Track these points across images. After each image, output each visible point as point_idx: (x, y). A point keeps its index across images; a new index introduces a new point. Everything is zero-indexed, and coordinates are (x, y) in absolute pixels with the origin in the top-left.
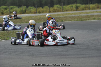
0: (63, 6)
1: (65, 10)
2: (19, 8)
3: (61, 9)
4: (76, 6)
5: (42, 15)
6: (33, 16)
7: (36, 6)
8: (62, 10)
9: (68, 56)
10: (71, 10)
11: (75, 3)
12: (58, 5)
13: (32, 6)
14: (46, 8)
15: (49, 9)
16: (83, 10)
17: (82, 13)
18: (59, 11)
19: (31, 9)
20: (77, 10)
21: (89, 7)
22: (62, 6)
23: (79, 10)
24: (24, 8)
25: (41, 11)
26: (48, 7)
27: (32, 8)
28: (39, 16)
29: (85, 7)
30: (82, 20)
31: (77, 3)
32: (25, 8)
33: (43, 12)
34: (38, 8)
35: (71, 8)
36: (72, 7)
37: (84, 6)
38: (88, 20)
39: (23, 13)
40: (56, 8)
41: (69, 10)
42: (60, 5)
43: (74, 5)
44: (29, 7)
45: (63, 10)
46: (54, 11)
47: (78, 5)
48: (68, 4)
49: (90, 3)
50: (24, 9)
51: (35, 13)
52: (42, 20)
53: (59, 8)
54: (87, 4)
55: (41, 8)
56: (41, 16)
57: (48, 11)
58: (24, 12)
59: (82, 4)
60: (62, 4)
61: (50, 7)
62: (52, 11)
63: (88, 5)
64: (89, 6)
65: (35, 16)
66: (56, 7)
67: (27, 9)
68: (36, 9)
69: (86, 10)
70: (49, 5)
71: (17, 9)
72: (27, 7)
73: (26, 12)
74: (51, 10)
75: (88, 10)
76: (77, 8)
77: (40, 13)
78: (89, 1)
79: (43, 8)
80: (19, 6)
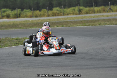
0: (64, 9)
1: (66, 14)
2: (13, 11)
3: (61, 12)
4: (79, 9)
5: (40, 19)
6: (29, 21)
7: (32, 9)
8: (62, 14)
9: (69, 68)
10: (73, 14)
11: (78, 6)
12: (58, 8)
13: (27, 9)
14: (44, 11)
15: (48, 12)
16: (87, 13)
17: (86, 17)
18: (60, 15)
19: (26, 12)
20: (79, 14)
21: (94, 11)
22: (62, 9)
23: (82, 13)
24: (18, 11)
25: (38, 15)
26: (47, 10)
27: (28, 11)
28: (36, 20)
29: (90, 10)
30: (86, 26)
31: (80, 6)
32: (20, 11)
33: (41, 16)
34: (34, 11)
35: (73, 12)
36: (74, 10)
37: (88, 9)
38: (93, 25)
39: (17, 17)
40: (55, 12)
41: (71, 14)
42: (61, 8)
43: (77, 8)
44: (25, 10)
45: (64, 14)
46: (52, 14)
47: (81, 8)
48: (70, 6)
49: (95, 5)
50: (18, 13)
51: (31, 17)
52: (40, 25)
53: (59, 12)
54: (92, 6)
55: (38, 11)
56: (38, 20)
57: (47, 14)
58: (19, 16)
59: (86, 7)
60: (63, 6)
61: (48, 10)
62: (51, 15)
63: (92, 8)
64: (94, 9)
65: (31, 21)
66: (55, 10)
67: (22, 12)
68: (32, 12)
69: (90, 13)
70: (47, 8)
71: (10, 13)
72: (22, 10)
73: (21, 15)
74: (49, 14)
75: (93, 13)
76: (80, 11)
77: (36, 16)
78: (94, 3)
79: (40, 11)
80: (13, 9)
